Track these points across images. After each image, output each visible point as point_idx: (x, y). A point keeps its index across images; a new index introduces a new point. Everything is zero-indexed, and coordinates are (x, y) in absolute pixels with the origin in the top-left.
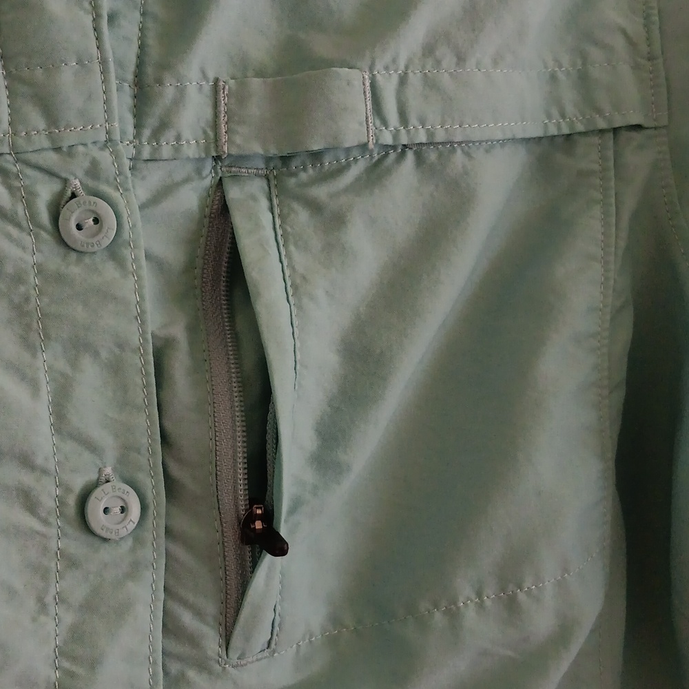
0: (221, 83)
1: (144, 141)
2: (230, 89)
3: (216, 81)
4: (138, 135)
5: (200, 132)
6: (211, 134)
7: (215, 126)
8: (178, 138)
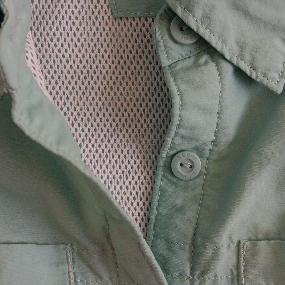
0: (242, 245)
1: (195, 277)
2: (247, 247)
3: (239, 242)
4: (192, 274)
5: (229, 271)
6: (235, 272)
7: (238, 268)
8: (215, 276)
